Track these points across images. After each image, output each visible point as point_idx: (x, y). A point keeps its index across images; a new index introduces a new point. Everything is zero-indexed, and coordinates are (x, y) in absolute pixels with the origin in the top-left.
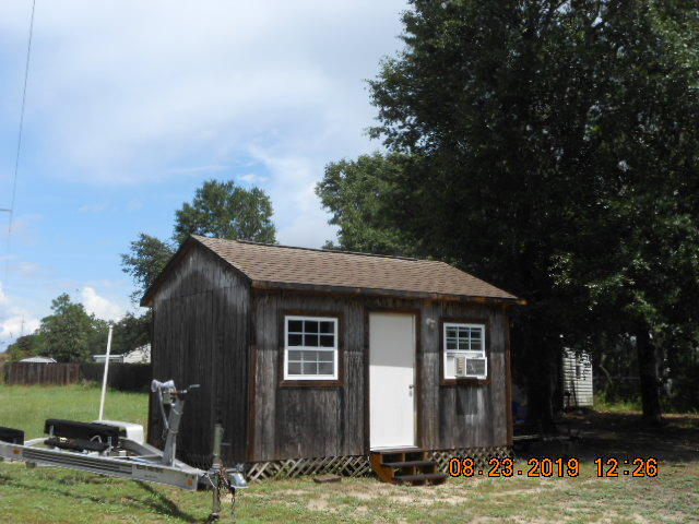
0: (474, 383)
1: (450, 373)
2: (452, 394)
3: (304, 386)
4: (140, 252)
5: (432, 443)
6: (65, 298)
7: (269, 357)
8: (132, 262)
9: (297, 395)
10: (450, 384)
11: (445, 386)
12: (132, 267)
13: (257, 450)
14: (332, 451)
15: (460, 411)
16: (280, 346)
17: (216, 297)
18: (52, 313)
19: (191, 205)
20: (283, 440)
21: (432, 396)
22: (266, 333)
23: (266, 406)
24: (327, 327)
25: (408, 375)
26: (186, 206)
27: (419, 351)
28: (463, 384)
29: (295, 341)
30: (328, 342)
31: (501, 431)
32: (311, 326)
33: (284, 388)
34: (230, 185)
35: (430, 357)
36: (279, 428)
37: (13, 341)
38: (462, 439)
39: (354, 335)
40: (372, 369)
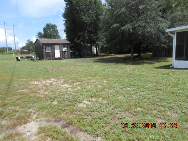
0: (66, 51)
1: (63, 50)
2: (64, 52)
3: (48, 52)
4: (38, 34)
5: (62, 57)
6: (29, 40)
7: (44, 50)
8: (37, 36)
9: (47, 53)
10: (63, 51)
11: (63, 52)
12: (37, 37)
13: (44, 58)
14: (51, 58)
15: (65, 54)
16: (45, 49)
17: (40, 44)
18: (27, 43)
19: (45, 27)
20: (46, 57)
21: (61, 52)
22: (44, 47)
23: (45, 54)
24: (50, 47)
25: (59, 51)
26: (44, 27)
27: (60, 48)
28: (65, 52)
29: (47, 48)
30: (50, 48)
31: (69, 56)
32: (48, 47)
33: (46, 52)
34: (50, 24)
35: (61, 49)
36: (46, 56)
37: (21, 48)
38: (65, 56)
39: (53, 47)
40: (55, 50)
